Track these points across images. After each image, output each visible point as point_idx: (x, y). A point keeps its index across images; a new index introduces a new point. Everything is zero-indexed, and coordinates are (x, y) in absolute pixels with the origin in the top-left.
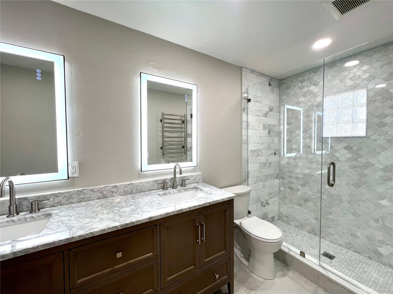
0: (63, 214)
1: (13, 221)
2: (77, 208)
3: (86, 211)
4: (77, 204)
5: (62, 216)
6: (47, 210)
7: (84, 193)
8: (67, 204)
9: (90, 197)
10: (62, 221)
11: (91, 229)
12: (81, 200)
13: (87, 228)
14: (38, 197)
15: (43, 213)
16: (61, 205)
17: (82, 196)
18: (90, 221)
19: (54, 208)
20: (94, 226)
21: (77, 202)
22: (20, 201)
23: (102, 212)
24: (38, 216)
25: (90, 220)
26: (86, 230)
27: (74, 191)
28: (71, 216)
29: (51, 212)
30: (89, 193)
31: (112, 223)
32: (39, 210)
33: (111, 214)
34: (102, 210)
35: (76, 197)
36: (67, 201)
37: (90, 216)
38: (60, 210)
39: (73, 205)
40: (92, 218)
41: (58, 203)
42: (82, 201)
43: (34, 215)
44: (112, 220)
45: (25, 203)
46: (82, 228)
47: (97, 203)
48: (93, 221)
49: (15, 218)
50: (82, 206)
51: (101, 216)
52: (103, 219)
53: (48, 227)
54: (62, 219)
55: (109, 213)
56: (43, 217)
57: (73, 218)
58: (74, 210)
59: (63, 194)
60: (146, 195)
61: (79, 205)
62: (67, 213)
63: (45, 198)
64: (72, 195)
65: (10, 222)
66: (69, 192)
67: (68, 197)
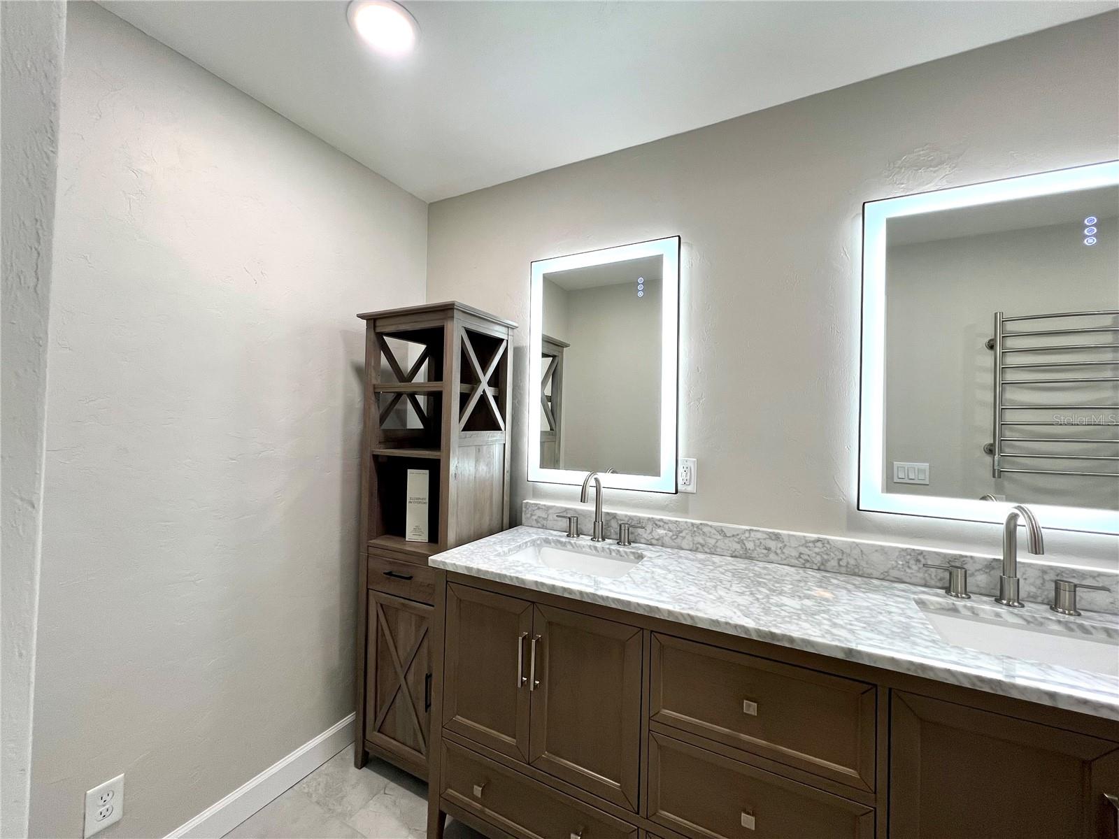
0: (660, 562)
1: (596, 548)
2: (685, 561)
3: (698, 572)
4: (689, 552)
5: (655, 566)
6: (640, 547)
7: (704, 534)
8: (672, 548)
9: (715, 546)
10: (653, 572)
11: (692, 608)
12: (697, 548)
13: (686, 604)
14: (631, 518)
15: (633, 550)
16: (662, 546)
17: (700, 539)
18: (698, 594)
19: (650, 547)
20: (701, 605)
21: (690, 550)
22: (609, 518)
23: (729, 586)
24: (626, 553)
25: (698, 591)
26: (684, 606)
27: (686, 522)
28: (670, 572)
29: (645, 553)
30: (716, 537)
31: (739, 617)
32: (629, 543)
33: (747, 597)
34: (730, 581)
35: (689, 537)
36: (673, 540)
37: (702, 584)
38: (658, 554)
39: (682, 553)
40: (705, 589)
41: (657, 540)
42: (699, 550)
43: (622, 549)
44: (741, 611)
45: (614, 525)
46: (678, 600)
47: (727, 564)
48: (703, 595)
49: (599, 545)
50: (696, 560)
51: (722, 593)
52: (725, 601)
53: (632, 575)
54: (654, 570)
55: (742, 593)
56: (632, 557)
57: (670, 576)
58: (679, 563)
59: (667, 523)
60: (869, 589)
61: (691, 557)
62: (666, 564)
63: (640, 523)
64: (681, 532)
65: (592, 548)
66: (677, 521)
67: (674, 533)
